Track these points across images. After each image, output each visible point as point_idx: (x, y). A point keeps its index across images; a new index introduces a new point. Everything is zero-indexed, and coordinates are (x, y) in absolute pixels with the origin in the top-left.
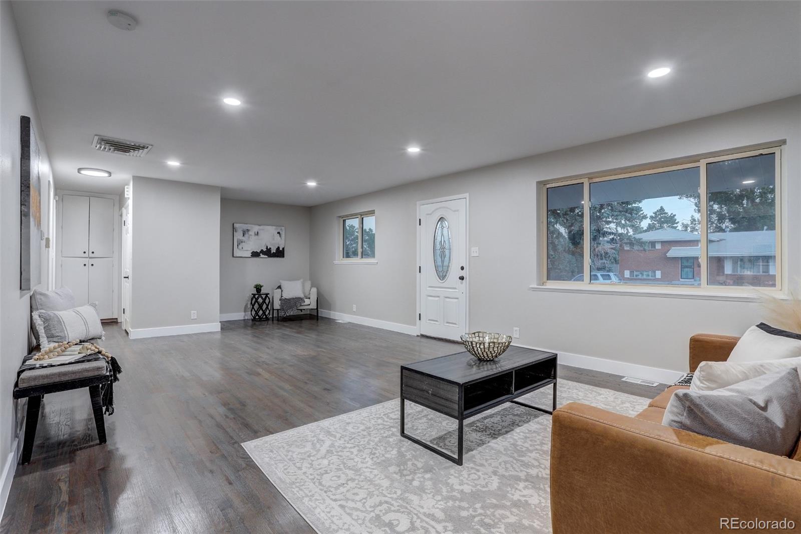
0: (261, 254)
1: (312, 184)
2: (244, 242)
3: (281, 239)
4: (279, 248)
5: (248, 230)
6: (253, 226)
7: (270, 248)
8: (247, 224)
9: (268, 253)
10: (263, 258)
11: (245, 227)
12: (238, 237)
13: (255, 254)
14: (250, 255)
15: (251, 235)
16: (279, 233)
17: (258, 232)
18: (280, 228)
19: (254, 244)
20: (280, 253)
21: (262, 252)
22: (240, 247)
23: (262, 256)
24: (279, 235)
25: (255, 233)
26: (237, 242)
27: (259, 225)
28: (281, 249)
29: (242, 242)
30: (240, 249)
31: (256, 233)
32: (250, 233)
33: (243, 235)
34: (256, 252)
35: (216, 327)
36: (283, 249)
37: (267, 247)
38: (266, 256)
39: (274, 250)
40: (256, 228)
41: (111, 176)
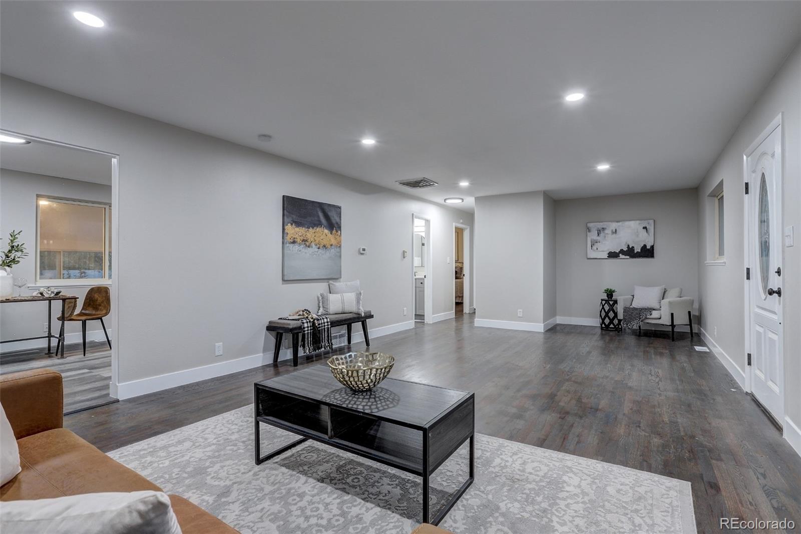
0: (620, 255)
1: (603, 167)
2: (599, 242)
3: (649, 234)
4: (645, 246)
5: (604, 229)
6: (610, 223)
7: (633, 247)
8: (602, 222)
9: (630, 252)
10: (625, 260)
11: (600, 225)
12: (592, 237)
13: (613, 255)
14: (606, 256)
15: (607, 234)
16: (645, 228)
17: (616, 230)
18: (646, 221)
19: (612, 243)
20: (647, 252)
21: (622, 251)
22: (594, 248)
23: (621, 256)
24: (645, 230)
25: (612, 230)
26: (591, 243)
27: (617, 222)
28: (648, 247)
29: (597, 242)
30: (594, 250)
31: (614, 231)
32: (606, 231)
33: (598, 235)
34: (615, 252)
35: (539, 327)
36: (652, 247)
37: (628, 246)
38: (628, 257)
39: (638, 249)
40: (614, 226)
41: (463, 201)
